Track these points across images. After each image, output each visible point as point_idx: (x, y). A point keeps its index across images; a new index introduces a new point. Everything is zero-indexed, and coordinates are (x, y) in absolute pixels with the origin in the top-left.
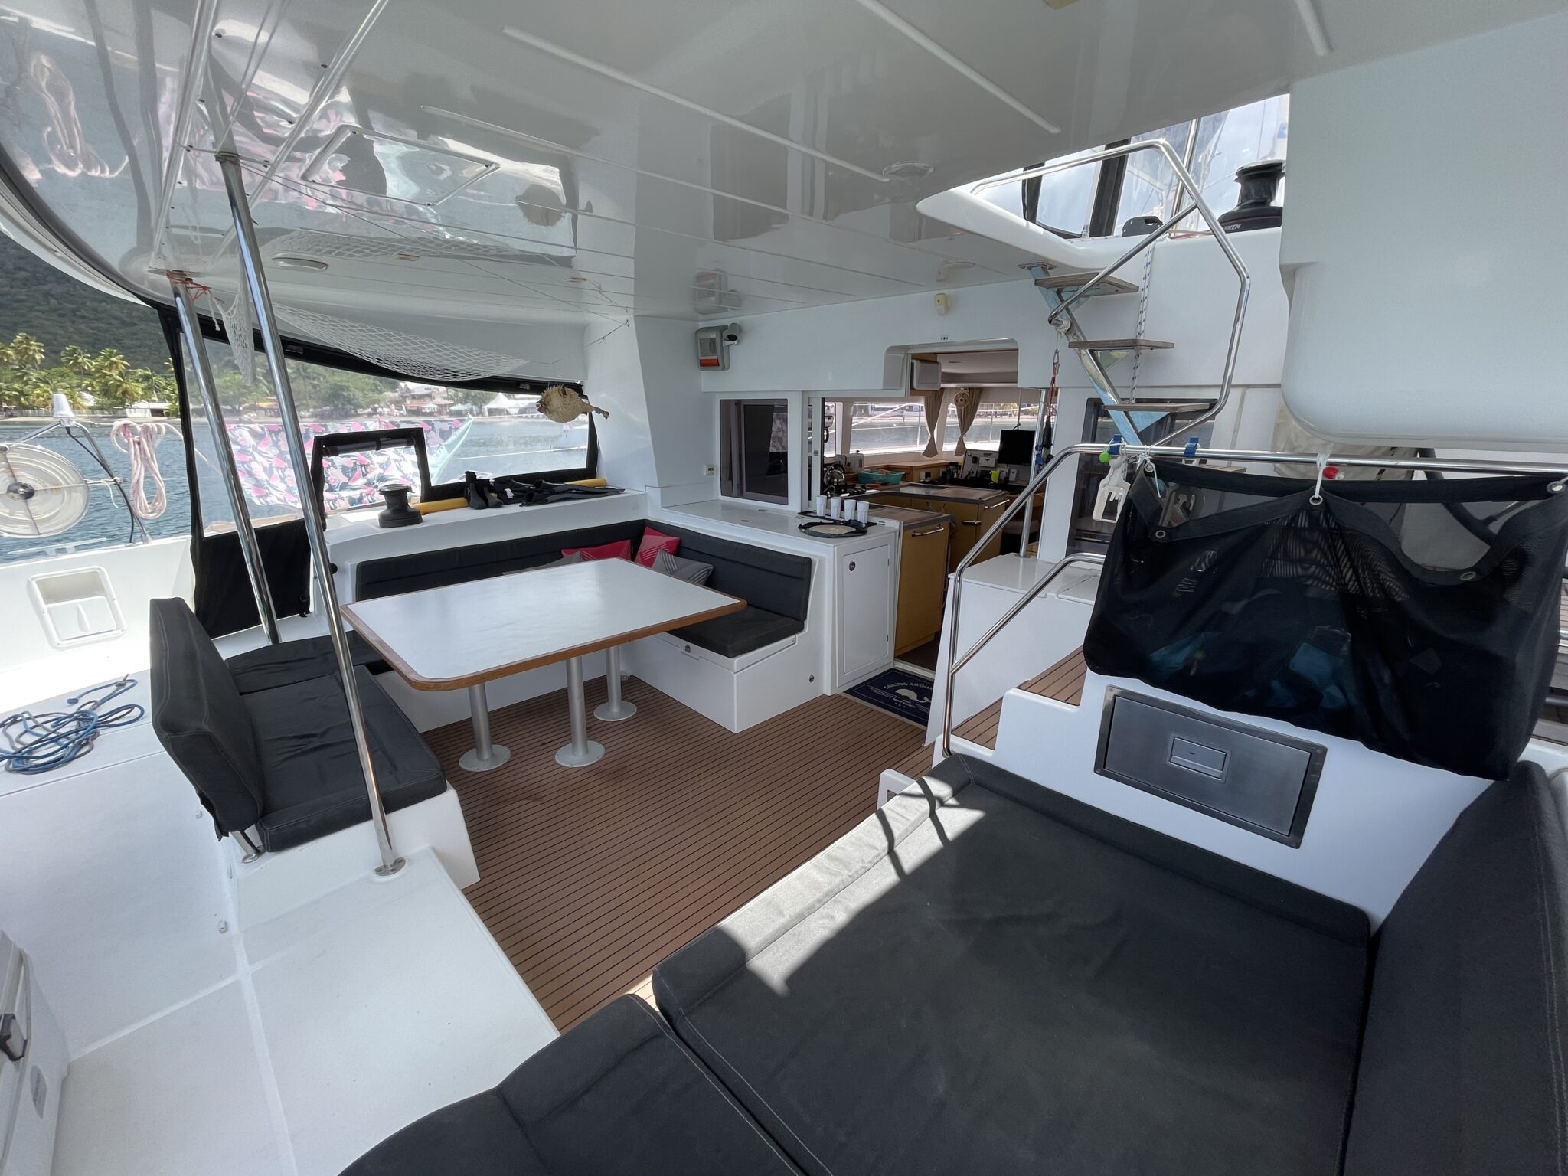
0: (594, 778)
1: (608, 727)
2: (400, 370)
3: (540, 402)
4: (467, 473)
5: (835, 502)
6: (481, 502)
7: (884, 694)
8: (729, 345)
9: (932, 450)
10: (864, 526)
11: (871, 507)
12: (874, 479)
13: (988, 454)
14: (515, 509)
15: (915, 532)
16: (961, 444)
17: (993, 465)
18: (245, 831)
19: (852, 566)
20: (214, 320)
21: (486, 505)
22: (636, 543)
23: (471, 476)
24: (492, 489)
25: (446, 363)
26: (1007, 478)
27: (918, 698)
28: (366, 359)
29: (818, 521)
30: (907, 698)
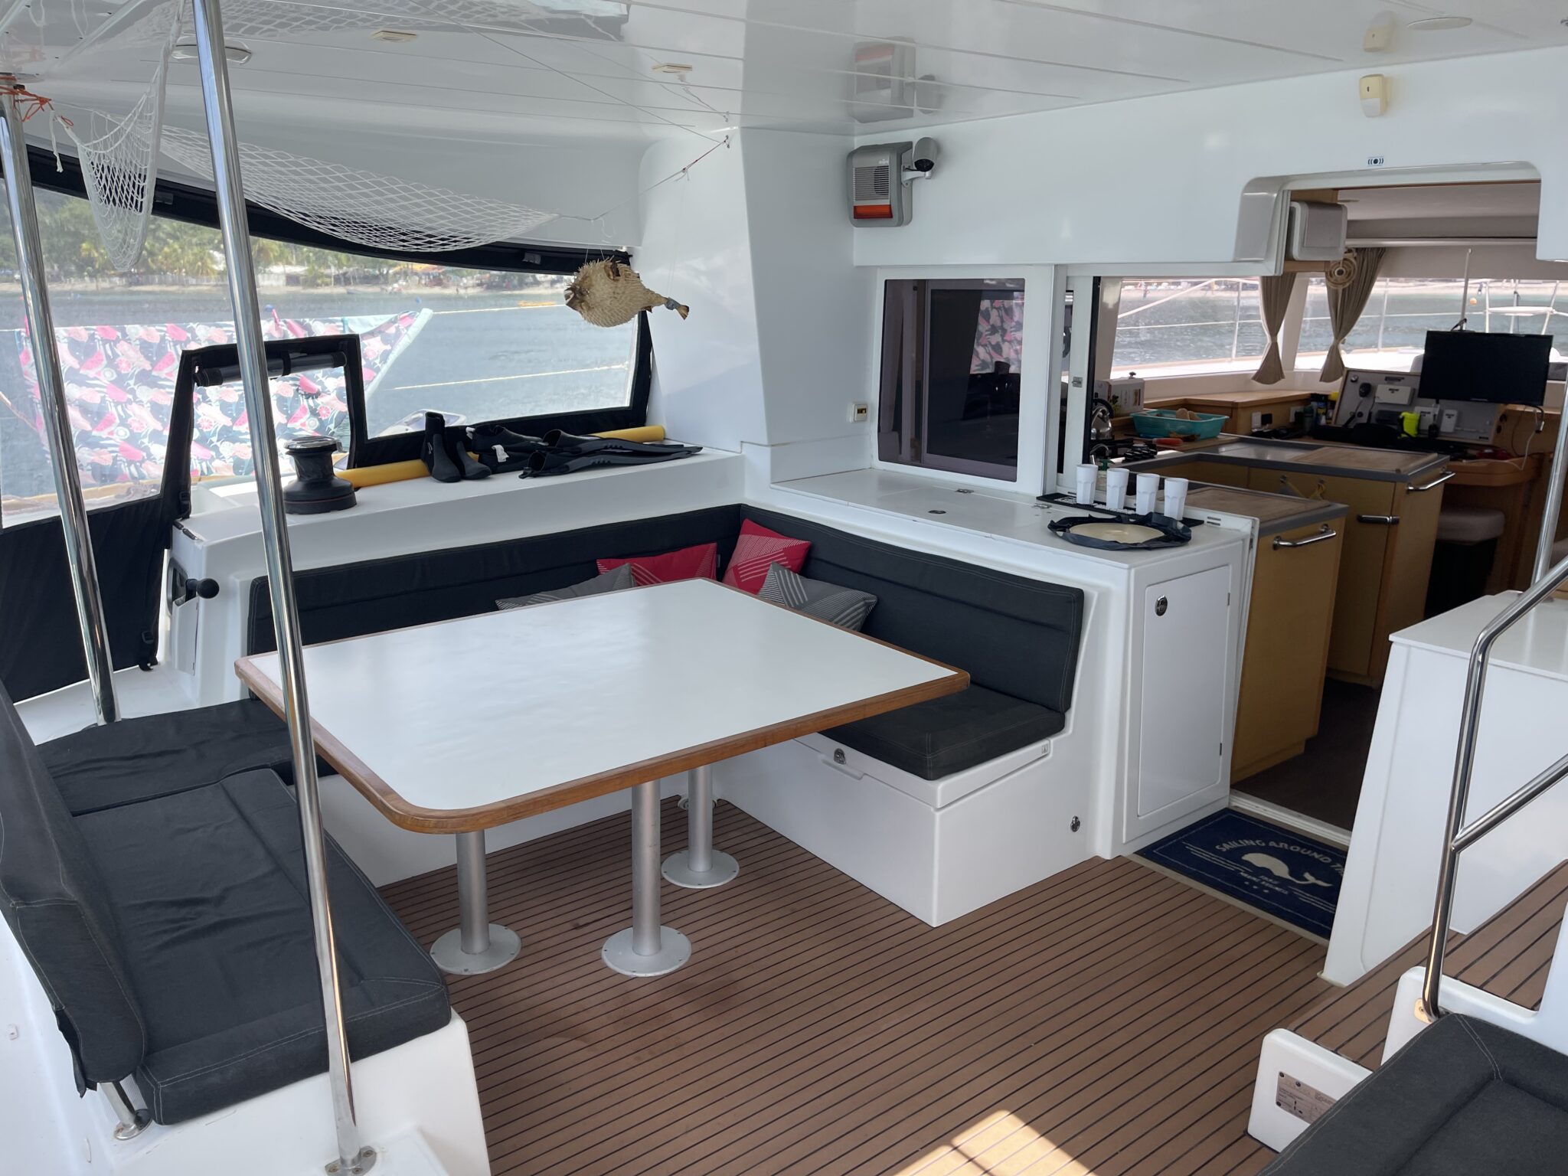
0: (677, 1001)
1: (692, 899)
2: (340, 234)
3: (573, 288)
4: (430, 415)
5: (1116, 477)
6: (452, 469)
7: (1220, 862)
8: (912, 180)
9: (1272, 369)
10: (1180, 526)
11: (1191, 487)
12: (1168, 427)
13: (1392, 378)
14: (511, 482)
15: (1280, 539)
16: (1334, 361)
17: (1405, 401)
18: (121, 1082)
19: (1162, 607)
20: (55, 154)
21: (460, 475)
22: (726, 551)
23: (435, 421)
24: (469, 445)
25: (416, 219)
26: (1435, 428)
27: (1291, 873)
28: (283, 213)
29: (1084, 514)
30: (1267, 872)
